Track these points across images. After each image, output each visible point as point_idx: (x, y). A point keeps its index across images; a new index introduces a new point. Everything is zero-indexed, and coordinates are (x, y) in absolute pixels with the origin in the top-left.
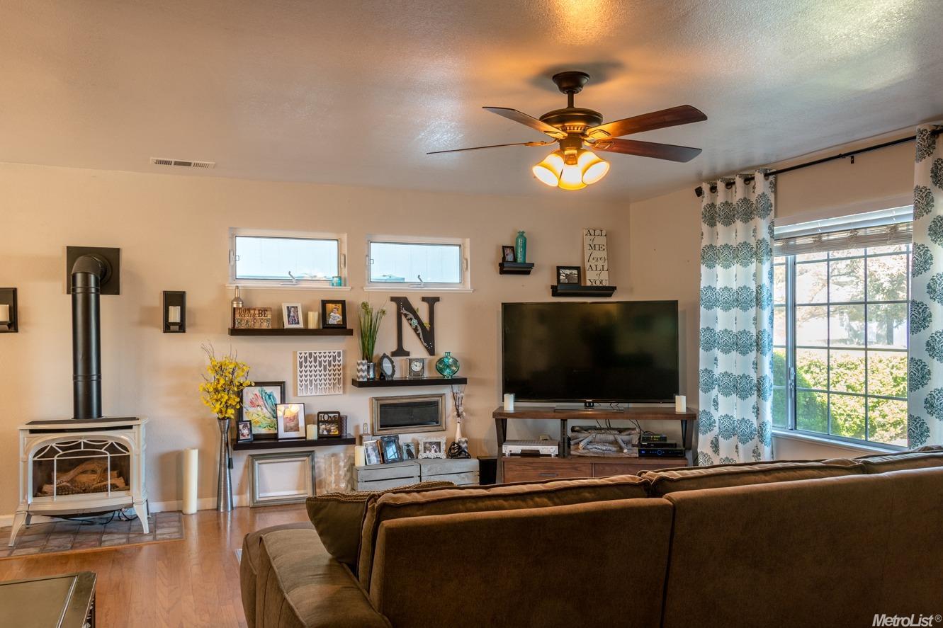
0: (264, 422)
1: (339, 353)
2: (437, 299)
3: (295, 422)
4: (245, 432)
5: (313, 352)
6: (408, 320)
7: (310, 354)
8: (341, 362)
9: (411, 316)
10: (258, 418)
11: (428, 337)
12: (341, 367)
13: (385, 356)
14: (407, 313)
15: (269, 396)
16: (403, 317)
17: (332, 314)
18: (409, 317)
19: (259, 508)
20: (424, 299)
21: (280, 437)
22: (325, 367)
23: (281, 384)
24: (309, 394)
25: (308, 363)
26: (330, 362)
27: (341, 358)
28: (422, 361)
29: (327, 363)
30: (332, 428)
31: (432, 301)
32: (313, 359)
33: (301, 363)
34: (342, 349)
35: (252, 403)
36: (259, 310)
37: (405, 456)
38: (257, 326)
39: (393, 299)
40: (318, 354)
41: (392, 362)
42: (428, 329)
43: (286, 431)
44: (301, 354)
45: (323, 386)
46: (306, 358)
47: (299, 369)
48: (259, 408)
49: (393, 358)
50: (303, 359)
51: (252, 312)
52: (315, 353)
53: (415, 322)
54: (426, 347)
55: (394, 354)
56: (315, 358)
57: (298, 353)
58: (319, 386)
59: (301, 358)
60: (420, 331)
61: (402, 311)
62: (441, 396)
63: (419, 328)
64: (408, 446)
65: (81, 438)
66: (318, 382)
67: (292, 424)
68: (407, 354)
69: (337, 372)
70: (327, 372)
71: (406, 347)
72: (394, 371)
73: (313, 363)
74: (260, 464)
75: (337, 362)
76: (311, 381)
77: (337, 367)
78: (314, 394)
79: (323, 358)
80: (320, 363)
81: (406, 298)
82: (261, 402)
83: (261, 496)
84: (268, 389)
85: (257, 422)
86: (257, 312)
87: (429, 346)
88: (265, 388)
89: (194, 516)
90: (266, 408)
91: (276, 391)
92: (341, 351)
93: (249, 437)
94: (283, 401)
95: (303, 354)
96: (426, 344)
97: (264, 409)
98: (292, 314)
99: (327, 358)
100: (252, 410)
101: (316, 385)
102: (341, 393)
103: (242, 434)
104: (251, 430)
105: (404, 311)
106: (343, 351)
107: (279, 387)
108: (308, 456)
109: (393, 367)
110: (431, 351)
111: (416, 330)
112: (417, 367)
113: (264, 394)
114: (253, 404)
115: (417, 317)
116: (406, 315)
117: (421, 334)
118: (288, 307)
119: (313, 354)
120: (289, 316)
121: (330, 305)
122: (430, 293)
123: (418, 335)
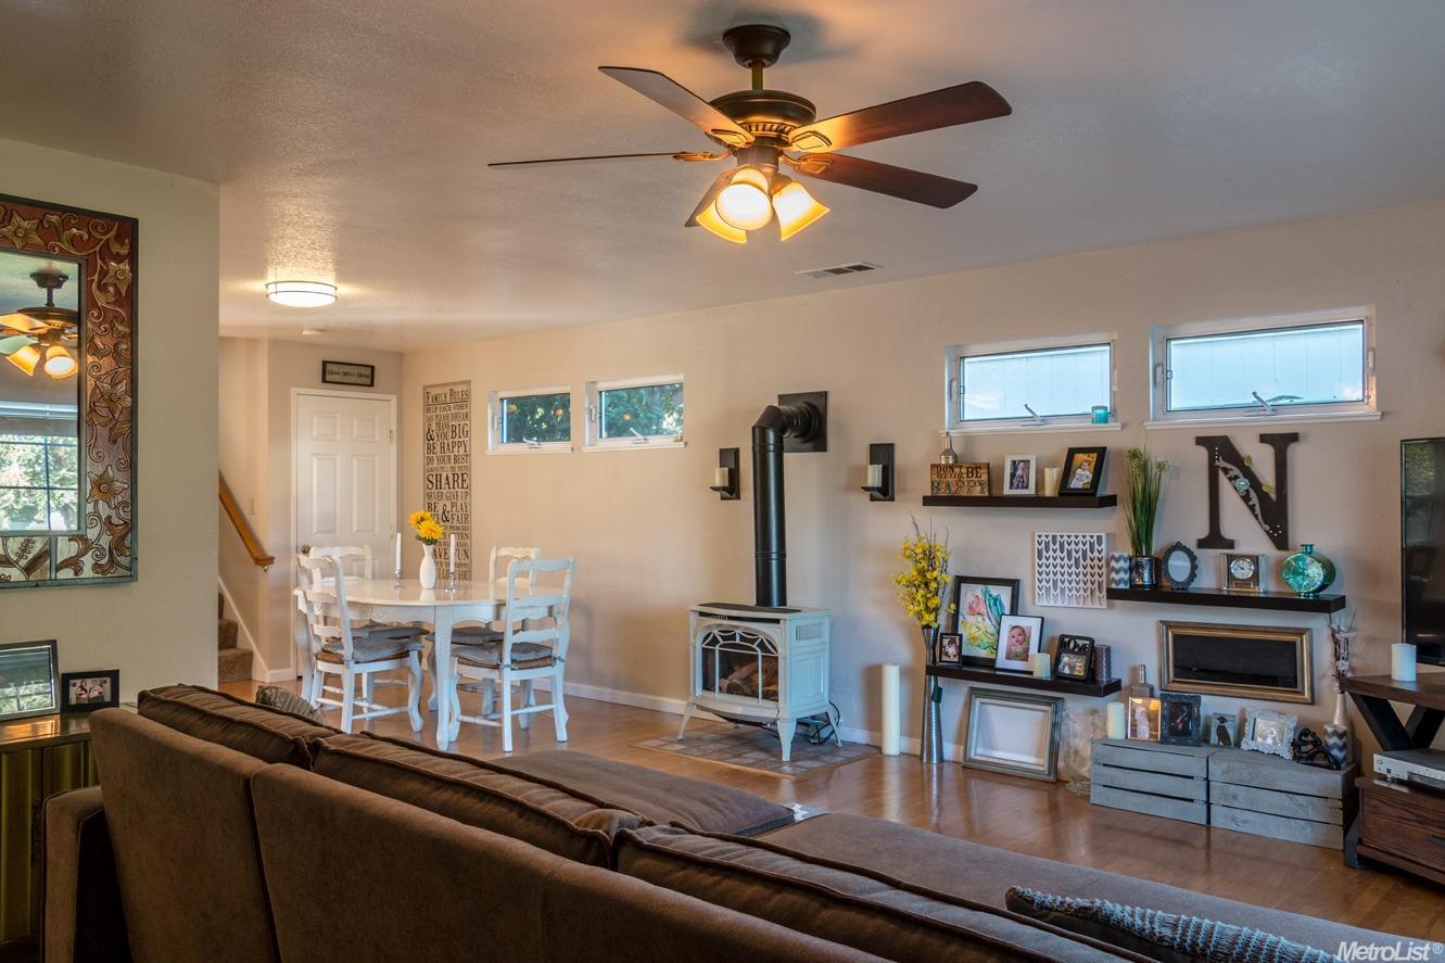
0: (985, 640)
1: (1099, 538)
2: (1294, 438)
3: (1024, 646)
4: (952, 650)
5: (1058, 534)
6: (1230, 479)
7: (1054, 537)
8: (1103, 554)
9: (1236, 471)
10: (978, 631)
11: (1274, 513)
12: (1103, 562)
13: (1178, 547)
14: (1229, 466)
15: (995, 600)
16: (1221, 474)
17: (1079, 471)
18: (1231, 474)
19: (972, 770)
20: (1264, 439)
21: (998, 666)
22: (1077, 560)
23: (1014, 584)
24: (1052, 603)
25: (1051, 553)
26: (1084, 552)
27: (1103, 546)
28: (1255, 560)
29: (1080, 554)
30: (1078, 664)
31: (1281, 443)
32: (1058, 546)
33: (1040, 552)
34: (1106, 530)
35: (971, 608)
36: (968, 468)
37: (1214, 738)
38: (964, 493)
39: (1200, 441)
40: (1065, 538)
41: (1193, 558)
42: (1273, 496)
43: (1008, 658)
44: (1040, 536)
45: (1074, 592)
46: (1047, 544)
47: (1037, 560)
48: (980, 618)
49: (1197, 552)
50: (1043, 545)
51: (957, 470)
52: (1062, 537)
53: (1243, 483)
54: (1267, 532)
55: (1202, 544)
56: (1062, 545)
57: (1036, 535)
58: (1067, 592)
59: (1040, 544)
60: (1255, 500)
61: (1218, 463)
62: (1300, 632)
63: (1253, 494)
64: (1222, 719)
65: (737, 627)
66: (1066, 584)
67: (1019, 649)
68: (1230, 544)
69: (1096, 569)
70: (1081, 569)
71: (1227, 531)
72: (1193, 576)
73: (1058, 553)
74: (982, 703)
75: (1096, 554)
76: (1055, 582)
77: (1096, 561)
78: (1059, 603)
79: (1073, 546)
80: (1069, 552)
81: (1226, 437)
82: (983, 610)
83: (978, 752)
84: (995, 590)
85: (975, 639)
86: (964, 470)
87: (1276, 530)
88: (990, 587)
89: (893, 760)
90: (989, 618)
91: (1005, 594)
92: (1103, 535)
93: (956, 660)
94: (1014, 612)
95: (1043, 538)
96: (1268, 528)
97: (986, 619)
98: (1019, 473)
99: (1081, 545)
100: (971, 619)
101: (1063, 590)
102: (1104, 606)
103: (947, 654)
104: (960, 648)
105: (1221, 463)
106: (1108, 534)
107: (1010, 589)
108: (1049, 704)
109: (1194, 567)
110: (1281, 542)
111: (1246, 498)
112: (1243, 571)
113: (988, 597)
114: (972, 610)
115: (1248, 473)
116: (1226, 471)
117: (1257, 507)
118: (1014, 462)
119: (1059, 538)
120: (1013, 475)
121: (1081, 455)
122: (1278, 425)
123: (1252, 508)
